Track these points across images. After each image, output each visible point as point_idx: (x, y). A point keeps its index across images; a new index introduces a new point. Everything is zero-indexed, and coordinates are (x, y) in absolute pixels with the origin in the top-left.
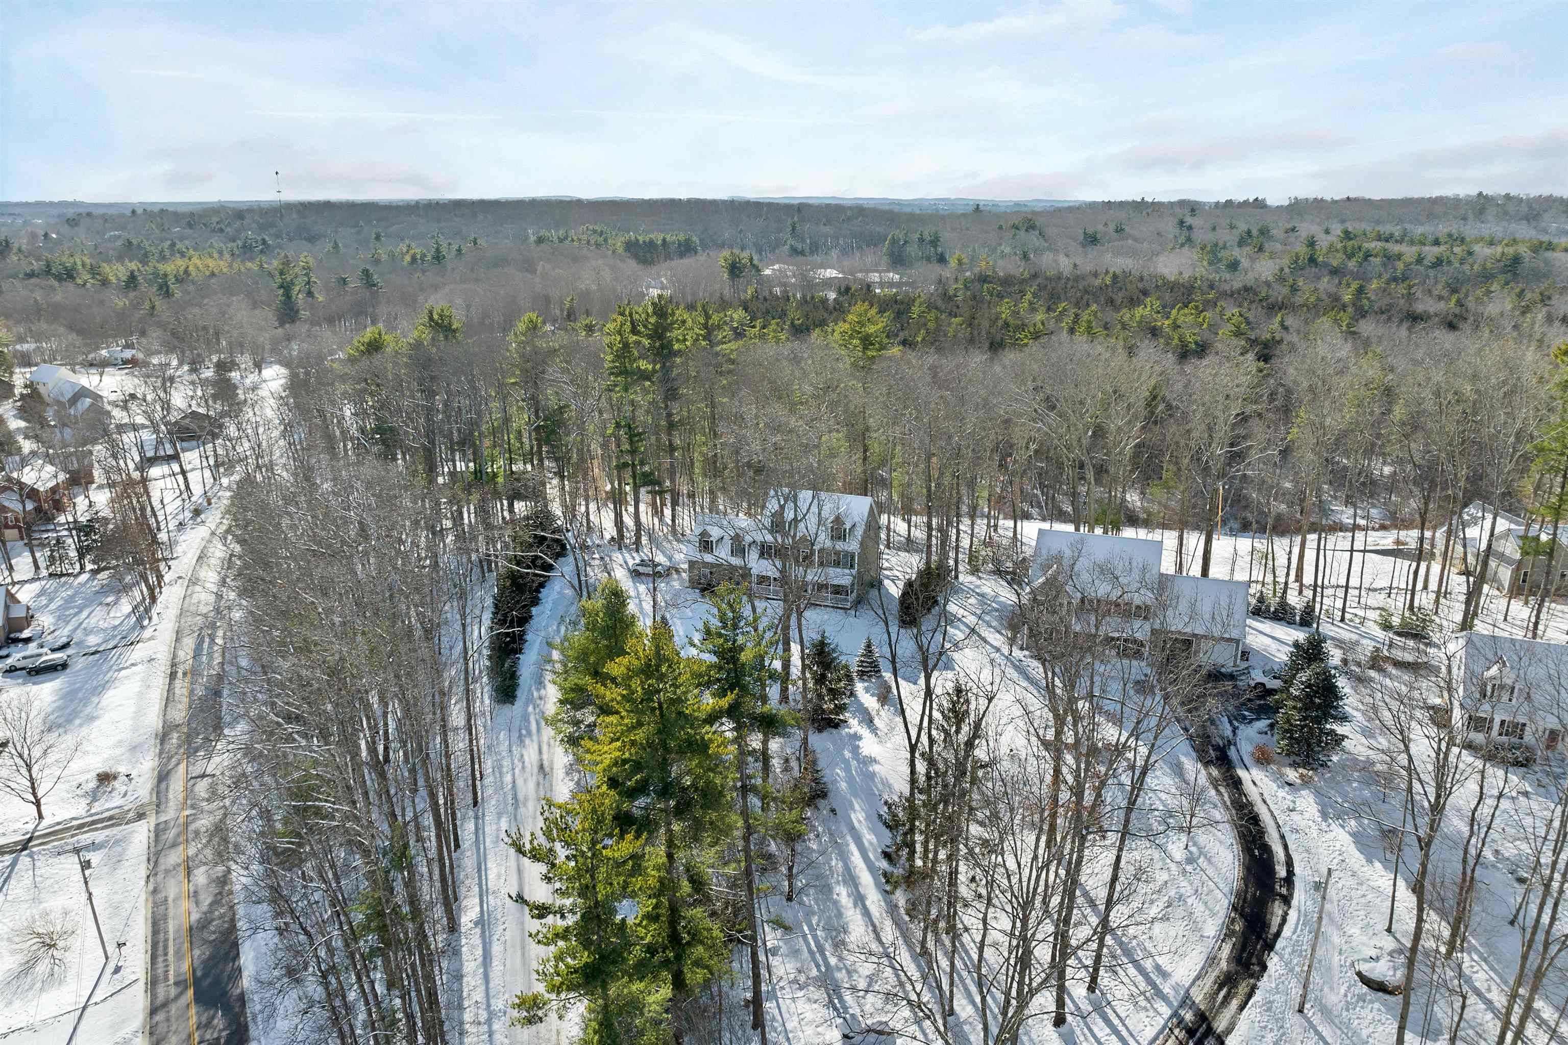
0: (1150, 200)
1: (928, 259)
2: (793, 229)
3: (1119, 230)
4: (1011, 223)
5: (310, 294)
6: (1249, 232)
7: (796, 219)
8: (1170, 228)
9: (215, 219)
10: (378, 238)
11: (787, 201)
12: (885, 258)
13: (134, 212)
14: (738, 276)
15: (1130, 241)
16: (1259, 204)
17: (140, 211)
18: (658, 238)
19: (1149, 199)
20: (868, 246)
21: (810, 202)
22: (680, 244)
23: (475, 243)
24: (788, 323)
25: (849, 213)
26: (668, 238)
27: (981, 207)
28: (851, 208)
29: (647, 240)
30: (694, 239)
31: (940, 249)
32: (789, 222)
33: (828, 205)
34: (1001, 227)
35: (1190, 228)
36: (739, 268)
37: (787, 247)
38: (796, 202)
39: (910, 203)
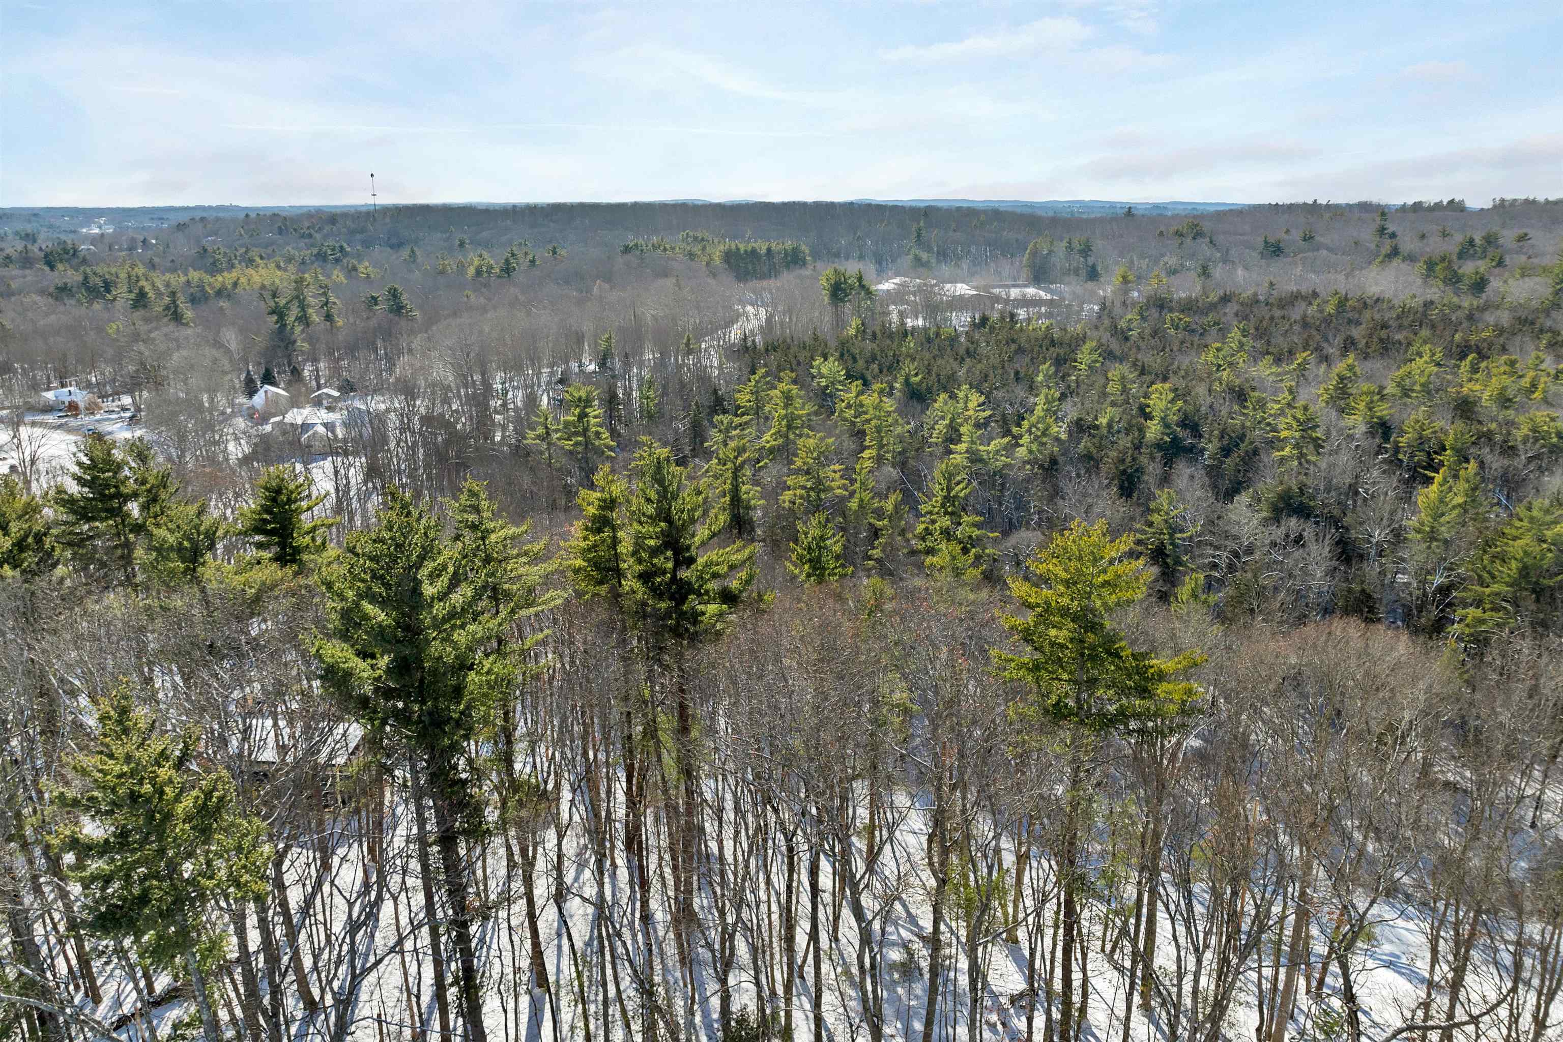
0: (1324, 203)
1: (1076, 272)
2: (919, 236)
3: (1307, 238)
4: (1172, 229)
5: (328, 317)
6: (1471, 242)
7: (922, 224)
8: (1367, 235)
9: (307, 224)
10: (462, 244)
11: (914, 204)
12: (1025, 270)
13: (247, 216)
14: (842, 300)
15: (1324, 252)
16: (1456, 207)
17: (253, 215)
18: (762, 247)
19: (1322, 201)
20: (1004, 256)
21: (940, 205)
22: (786, 254)
23: (554, 253)
24: (901, 379)
25: (983, 217)
26: (773, 245)
27: (1134, 211)
28: (985, 212)
29: (750, 248)
30: (803, 247)
31: (1091, 261)
32: (915, 227)
33: (959, 209)
34: (1161, 234)
35: (1393, 236)
36: (844, 290)
37: (911, 257)
38: (922, 205)
39: (1044, 206)
